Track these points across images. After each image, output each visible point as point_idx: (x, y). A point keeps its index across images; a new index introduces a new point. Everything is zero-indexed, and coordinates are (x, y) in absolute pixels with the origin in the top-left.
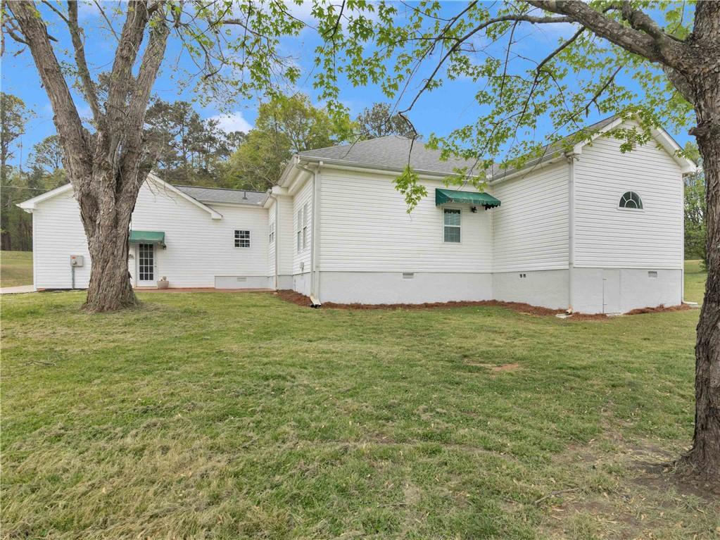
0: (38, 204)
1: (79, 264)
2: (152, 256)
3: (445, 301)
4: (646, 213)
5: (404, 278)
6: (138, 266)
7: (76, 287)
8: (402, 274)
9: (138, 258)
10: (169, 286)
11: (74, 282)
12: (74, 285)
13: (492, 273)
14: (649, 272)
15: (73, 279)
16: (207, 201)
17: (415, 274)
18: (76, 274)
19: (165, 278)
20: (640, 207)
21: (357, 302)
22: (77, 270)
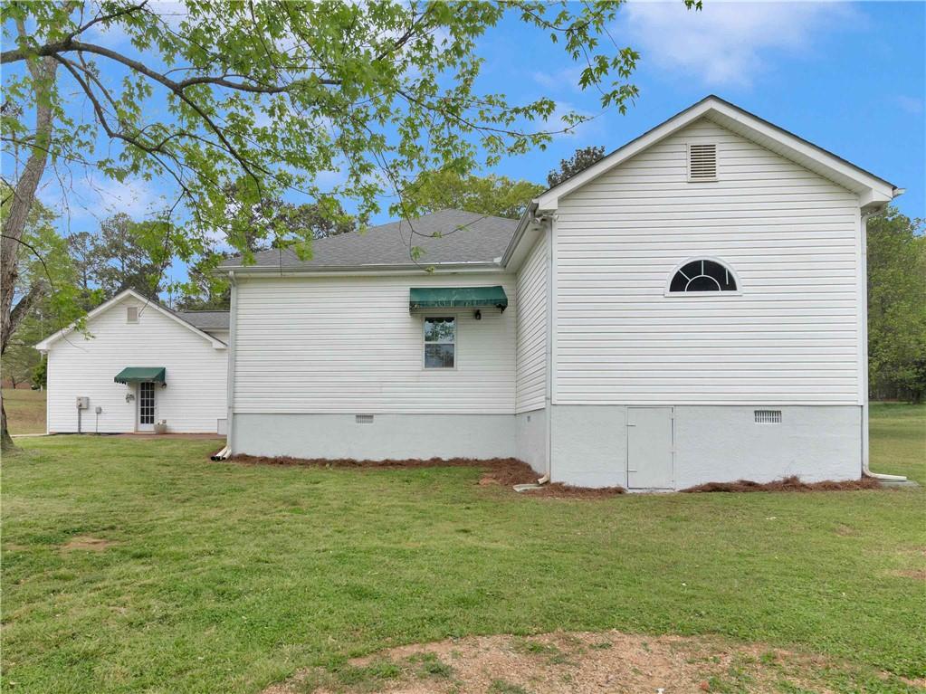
0: (53, 343)
1: (84, 406)
2: (153, 396)
3: (426, 457)
4: (745, 297)
5: (358, 422)
6: (140, 407)
7: (82, 431)
8: (354, 416)
9: (140, 399)
10: (168, 431)
11: (80, 426)
12: (80, 429)
13: (515, 415)
14: (756, 412)
15: (79, 422)
16: (207, 328)
17: (375, 416)
18: (82, 417)
19: (164, 422)
20: (732, 286)
21: (285, 454)
22: (84, 414)
